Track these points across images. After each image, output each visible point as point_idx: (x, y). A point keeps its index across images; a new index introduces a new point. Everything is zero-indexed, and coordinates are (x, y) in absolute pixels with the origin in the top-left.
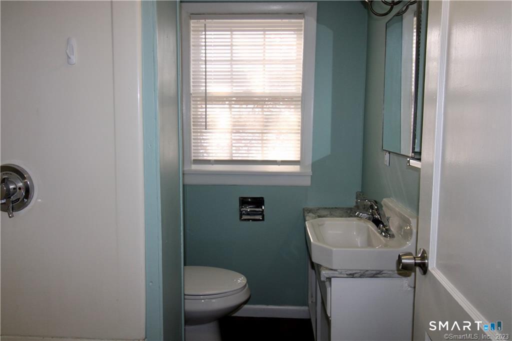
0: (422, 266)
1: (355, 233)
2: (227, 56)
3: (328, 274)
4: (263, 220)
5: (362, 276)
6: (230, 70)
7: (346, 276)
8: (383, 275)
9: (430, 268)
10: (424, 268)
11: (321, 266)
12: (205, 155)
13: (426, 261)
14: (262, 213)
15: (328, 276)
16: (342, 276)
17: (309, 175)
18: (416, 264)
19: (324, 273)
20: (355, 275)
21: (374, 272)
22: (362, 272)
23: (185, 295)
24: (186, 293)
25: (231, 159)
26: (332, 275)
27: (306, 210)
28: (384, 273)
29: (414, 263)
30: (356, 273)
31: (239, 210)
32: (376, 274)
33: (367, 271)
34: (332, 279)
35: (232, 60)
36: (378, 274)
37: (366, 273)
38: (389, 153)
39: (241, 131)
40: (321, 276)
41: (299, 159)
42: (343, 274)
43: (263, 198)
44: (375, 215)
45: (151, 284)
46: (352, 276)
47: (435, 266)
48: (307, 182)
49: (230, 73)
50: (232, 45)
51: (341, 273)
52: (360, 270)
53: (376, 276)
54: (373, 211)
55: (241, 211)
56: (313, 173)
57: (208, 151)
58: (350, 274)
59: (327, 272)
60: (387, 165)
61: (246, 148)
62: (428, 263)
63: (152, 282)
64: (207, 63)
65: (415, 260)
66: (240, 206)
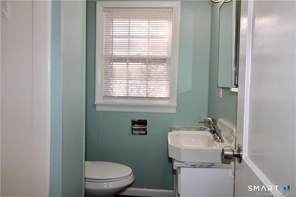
0: (238, 156)
1: (200, 140)
2: (126, 33)
3: (178, 165)
4: (146, 134)
5: (201, 167)
6: (128, 41)
7: (190, 166)
8: (215, 166)
9: (243, 157)
10: (239, 157)
11: (174, 159)
12: (112, 93)
13: (241, 153)
14: (145, 130)
15: (178, 166)
16: (187, 166)
17: (175, 107)
18: (234, 155)
19: (176, 165)
20: (197, 166)
21: (209, 164)
22: (201, 164)
23: (85, 178)
24: (86, 177)
25: (127, 96)
26: (181, 166)
27: (173, 128)
28: (215, 165)
29: (232, 154)
30: (196, 165)
31: (131, 128)
32: (211, 166)
33: (204, 163)
34: (181, 168)
35: (129, 36)
36: (211, 165)
37: (204, 164)
38: (223, 89)
39: (134, 79)
40: (174, 166)
41: (168, 97)
42: (188, 165)
43: (146, 120)
44: (212, 127)
45: (54, 166)
46: (194, 166)
47: (247, 156)
48: (174, 111)
49: (128, 44)
50: (129, 27)
51: (187, 164)
52: (200, 163)
53: (210, 167)
54: (211, 125)
55: (132, 128)
56: (177, 105)
57: (114, 91)
58: (193, 165)
59: (178, 163)
60: (221, 98)
61: (137, 89)
62: (242, 154)
63: (54, 165)
64: (113, 37)
65: (233, 152)
66: (132, 125)
